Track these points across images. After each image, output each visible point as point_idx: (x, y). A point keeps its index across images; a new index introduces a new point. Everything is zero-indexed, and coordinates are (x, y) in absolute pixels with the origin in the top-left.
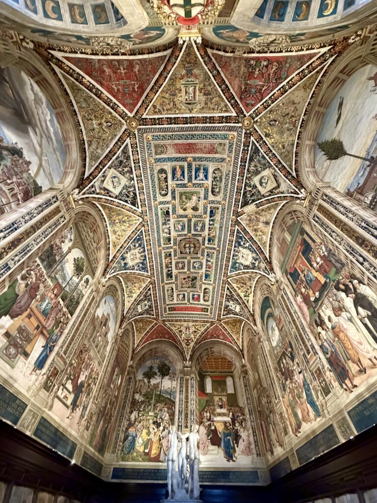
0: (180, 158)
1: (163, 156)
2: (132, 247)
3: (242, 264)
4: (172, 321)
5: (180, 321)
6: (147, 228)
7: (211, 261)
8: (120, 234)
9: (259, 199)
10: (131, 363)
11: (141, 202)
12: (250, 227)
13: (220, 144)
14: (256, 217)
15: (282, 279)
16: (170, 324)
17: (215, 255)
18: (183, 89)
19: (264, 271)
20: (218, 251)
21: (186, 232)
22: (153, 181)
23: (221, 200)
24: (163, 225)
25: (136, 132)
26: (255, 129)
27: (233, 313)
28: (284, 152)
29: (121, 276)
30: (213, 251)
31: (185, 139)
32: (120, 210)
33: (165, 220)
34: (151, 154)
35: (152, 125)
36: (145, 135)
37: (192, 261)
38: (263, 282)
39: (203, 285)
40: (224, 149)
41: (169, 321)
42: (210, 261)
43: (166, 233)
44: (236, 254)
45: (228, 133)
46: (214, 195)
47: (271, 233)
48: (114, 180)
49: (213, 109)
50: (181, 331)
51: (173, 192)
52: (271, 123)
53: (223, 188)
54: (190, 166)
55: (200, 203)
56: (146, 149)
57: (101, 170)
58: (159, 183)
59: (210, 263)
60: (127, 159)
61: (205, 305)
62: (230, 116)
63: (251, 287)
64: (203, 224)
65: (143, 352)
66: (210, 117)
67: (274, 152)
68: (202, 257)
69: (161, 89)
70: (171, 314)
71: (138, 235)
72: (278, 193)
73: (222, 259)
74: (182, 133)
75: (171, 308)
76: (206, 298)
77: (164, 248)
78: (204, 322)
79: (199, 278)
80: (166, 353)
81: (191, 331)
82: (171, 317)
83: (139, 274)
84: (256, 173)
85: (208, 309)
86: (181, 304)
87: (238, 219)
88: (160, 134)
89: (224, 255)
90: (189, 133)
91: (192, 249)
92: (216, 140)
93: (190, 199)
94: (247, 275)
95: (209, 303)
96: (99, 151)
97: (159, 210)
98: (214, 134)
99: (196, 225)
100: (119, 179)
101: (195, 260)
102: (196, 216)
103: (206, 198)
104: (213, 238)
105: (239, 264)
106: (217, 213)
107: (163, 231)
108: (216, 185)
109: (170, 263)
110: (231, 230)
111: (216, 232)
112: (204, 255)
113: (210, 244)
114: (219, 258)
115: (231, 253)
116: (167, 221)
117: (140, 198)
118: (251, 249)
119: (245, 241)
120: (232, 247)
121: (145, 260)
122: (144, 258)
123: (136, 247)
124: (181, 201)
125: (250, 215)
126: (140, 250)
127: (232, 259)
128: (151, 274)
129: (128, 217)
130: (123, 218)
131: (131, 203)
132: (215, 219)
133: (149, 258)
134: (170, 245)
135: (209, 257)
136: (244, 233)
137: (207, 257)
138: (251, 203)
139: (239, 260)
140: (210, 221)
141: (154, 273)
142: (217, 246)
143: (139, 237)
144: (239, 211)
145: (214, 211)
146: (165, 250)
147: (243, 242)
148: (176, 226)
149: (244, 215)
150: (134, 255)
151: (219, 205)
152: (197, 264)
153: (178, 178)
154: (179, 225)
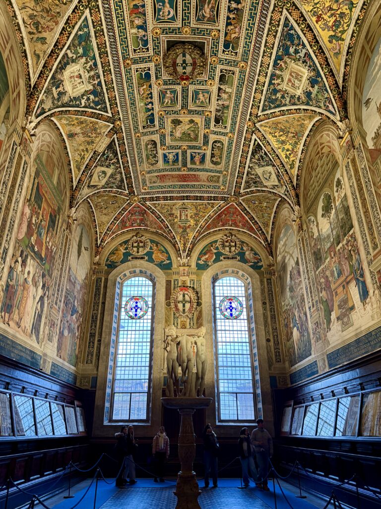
0: (195, 171)
1: (213, 174)
2: (288, 99)
3: (73, 61)
6: (255, 111)
7: (134, 31)
8: (296, 123)
11: (250, 145)
13: (154, 182)
14: (89, 137)
17: (131, 47)
18: (189, 218)
21: (192, 88)
22: (228, 157)
23: (142, 138)
24: (228, 107)
30: (137, 56)
31: (189, 185)
33: (223, 113)
34: (224, 178)
35: (217, 197)
36: (226, 190)
37: (179, 23)
40: (150, 179)
42: (139, 27)
43: (225, 92)
44: (92, 73)
45: (150, 191)
46: (152, 141)
47: (59, 129)
49: (165, 205)
51: (206, 142)
53: (143, 150)
54: (185, 164)
55: (170, 130)
58: (221, 154)
59: (138, 22)
62: (151, 201)
64: (163, 103)
66: (167, 200)
69: (205, 219)
71: (270, 109)
73: (113, 44)
74: (191, 189)
84: (113, 175)
87: (112, 126)
88: (212, 190)
90: (185, 189)
91: (179, 60)
92: (160, 185)
93: (184, 133)
97: (229, 128)
98: (162, 188)
99: (174, 101)
101: (172, 26)
102: (175, 113)
103: (163, 137)
104: (142, 82)
105: (78, 55)
106: (143, 122)
107: (230, 96)
108: (152, 151)
109: (230, 24)
110: (117, 106)
111: (139, 93)
112: (153, 40)
113: (146, 69)
114: (121, 45)
115: (102, 68)
116: (220, 110)
117: (249, 148)
118: (74, 102)
119: (89, 104)
120: (105, 80)
121: (279, 56)
122: (279, 62)
123: (282, 93)
124: (197, 132)
125: (98, 137)
126: (279, 84)
127: (94, 55)
128: (281, 12)
129: (273, 135)
130: (282, 135)
131: (262, 150)
132: (144, 113)
133: (270, 57)
134: (222, 67)
135: (141, 39)
136: (96, 113)
137: (145, 38)
138: (105, 150)
139: (82, 65)
140: (153, 109)
141: (274, 10)
142: (131, 69)
143: (271, 105)
144: (115, 135)
145: (149, 123)
146: (234, 59)
147: (91, 100)
148: (208, 101)
149: (106, 133)
150: (292, 84)
151: (144, 131)
152: (168, 15)
153: (199, 155)
154: (202, 101)
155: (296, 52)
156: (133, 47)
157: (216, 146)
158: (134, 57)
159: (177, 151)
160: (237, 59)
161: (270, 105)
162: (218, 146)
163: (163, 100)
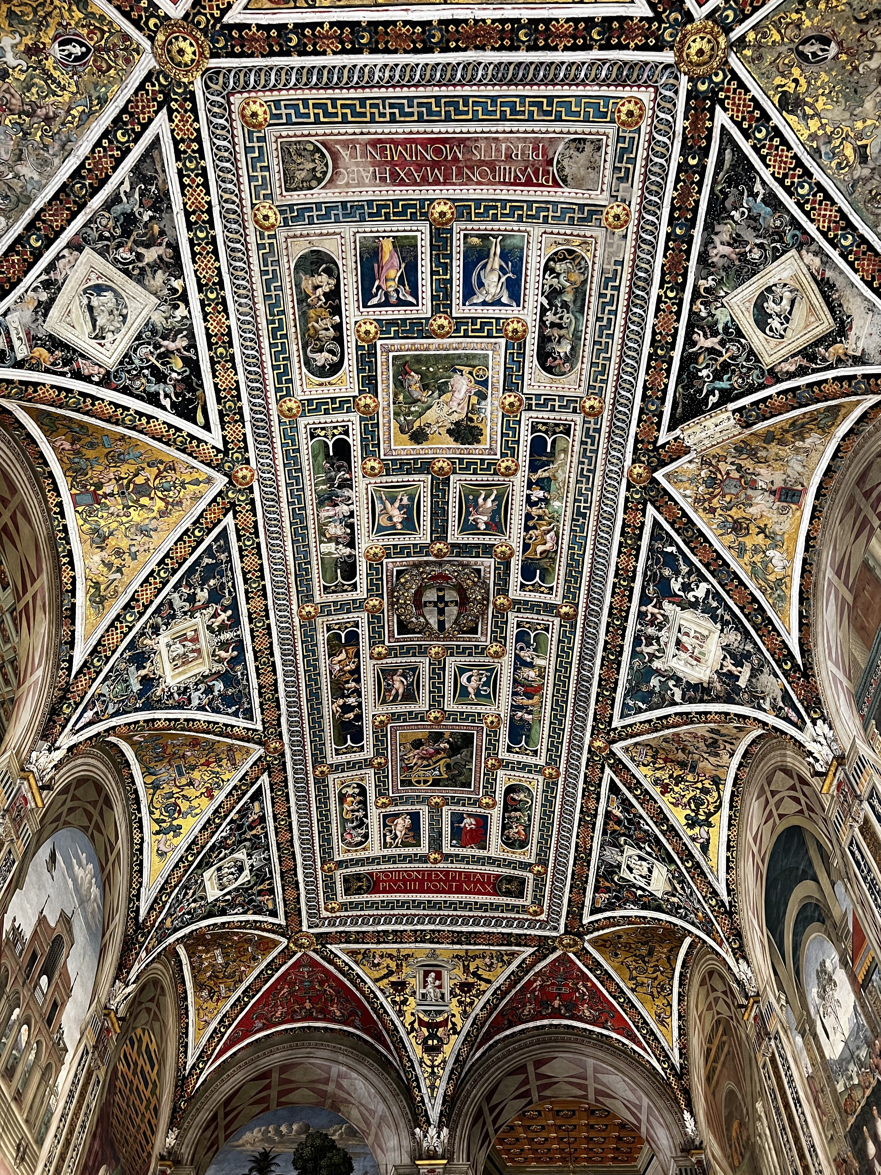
0: (395, 202)
1: (319, 195)
3: (678, 680)
4: (361, 937)
5: (398, 937)
6: (246, 518)
7: (538, 662)
8: (124, 544)
9: (752, 390)
10: (171, 1141)
11: (219, 400)
12: (713, 511)
13: (579, 143)
14: (739, 469)
15: (864, 749)
16: (352, 953)
17: (553, 636)
19: (777, 711)
20: (570, 619)
21: (423, 536)
23: (581, 392)
24: (321, 503)
25: (198, 87)
26: (735, 76)
27: (636, 901)
28: (866, 180)
29: (128, 739)
30: (544, 618)
31: (420, 120)
32: (123, 438)
33: (330, 480)
34: (264, 186)
35: (272, 54)
37: (452, 663)
38: (774, 759)
39: (500, 773)
40: (593, 167)
41: (345, 937)
42: (531, 665)
43: (336, 540)
44: (651, 631)
45: (612, 91)
46: (549, 370)
47: (808, 538)
48: (95, 301)
50: (400, 986)
51: (367, 358)
52: (807, 49)
53: (589, 341)
54: (440, 239)
55: (487, 405)
56: (242, 164)
57: (37, 255)
58: (304, 315)
59: (530, 674)
60: (154, 208)
61: (510, 864)
62: (621, 19)
63: (717, 781)
64: (498, 498)
65: (227, 1088)
66: (534, 22)
67: (818, 175)
68: (495, 648)
70: (355, 906)
71: (209, 550)
72: (839, 360)
73: (588, 655)
74: (406, 92)
75: (358, 877)
76: (515, 830)
77: (324, 609)
78: (506, 939)
79: (480, 741)
80: (331, 1088)
81: (448, 984)
82: (354, 921)
83: (210, 727)
84: (738, 272)
85: (522, 882)
86: (404, 858)
87: (658, 475)
88: (307, 94)
89: (595, 637)
90: (436, 91)
91: (452, 611)
92: (558, 127)
93: (443, 389)
94: (701, 729)
95: (529, 855)
96: (27, 170)
97: (303, 435)
98: (550, 99)
99: (469, 503)
100: (117, 295)
101: (464, 660)
102: (468, 466)
103: (512, 383)
104: (545, 564)
105: (663, 680)
106: (565, 451)
107: (322, 533)
108: (560, 326)
109: (352, 672)
110: (624, 526)
111: (557, 534)
112: (505, 638)
113: (531, 588)
114: (572, 649)
115: (625, 628)
116: (340, 487)
117: (216, 385)
118: (719, 611)
119: (689, 573)
120: (630, 601)
121: (239, 664)
122: (236, 653)
123: (198, 604)
124: (401, 398)
125: (714, 457)
126: (215, 615)
127: (632, 657)
128: (264, 723)
129: (162, 467)
130: (136, 475)
131: (173, 405)
132: (556, 479)
133: (255, 652)
134: (355, 595)
135: (528, 645)
136: (684, 541)
137: (520, 644)
138: (716, 406)
139: (663, 659)
140: (530, 485)
141: (279, 720)
142: (564, 597)
143: (210, 561)
144: (660, 443)
145: (549, 441)
146: (330, 618)
147: (680, 580)
148: (379, 507)
149: (687, 458)
150: (186, 639)
151: (570, 417)
152: (471, 676)
153: (387, 294)
154: (392, 504)
155: (209, 690)
156: (549, 636)
157: (331, 351)
158: (551, 619)
159: (469, 311)
160: (325, 619)
161: (212, 556)
162: (321, 351)
163: (499, 506)
